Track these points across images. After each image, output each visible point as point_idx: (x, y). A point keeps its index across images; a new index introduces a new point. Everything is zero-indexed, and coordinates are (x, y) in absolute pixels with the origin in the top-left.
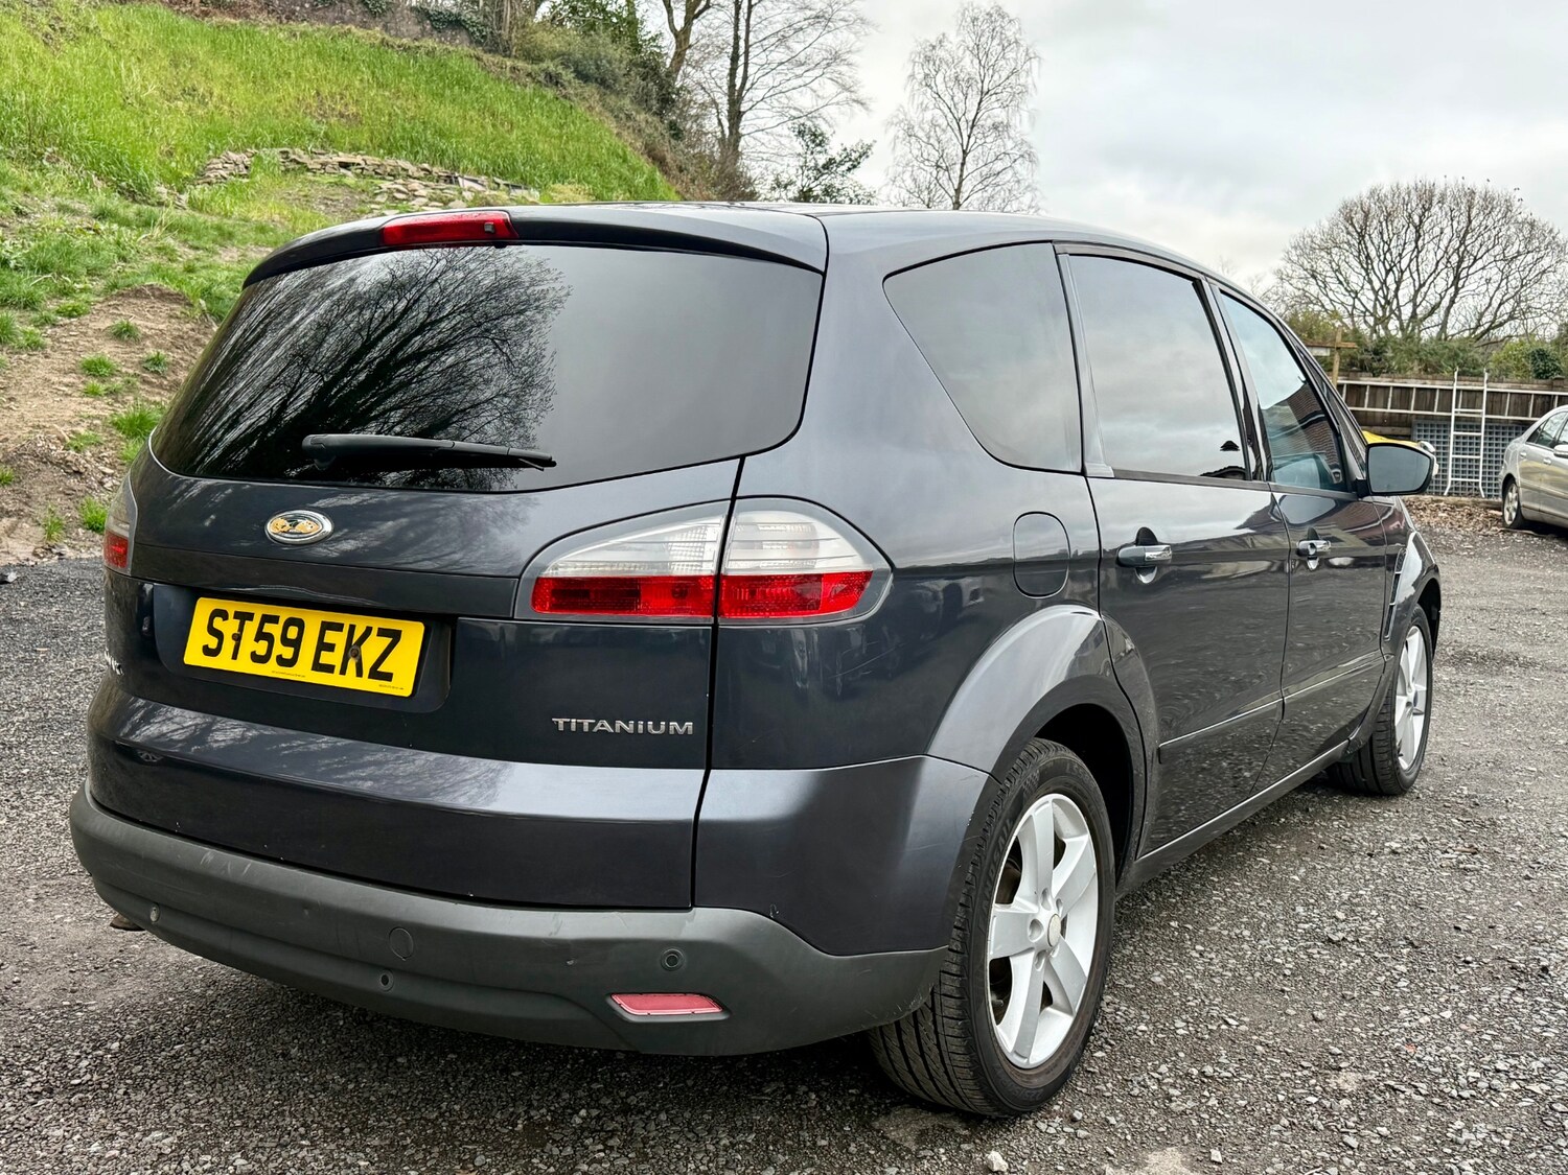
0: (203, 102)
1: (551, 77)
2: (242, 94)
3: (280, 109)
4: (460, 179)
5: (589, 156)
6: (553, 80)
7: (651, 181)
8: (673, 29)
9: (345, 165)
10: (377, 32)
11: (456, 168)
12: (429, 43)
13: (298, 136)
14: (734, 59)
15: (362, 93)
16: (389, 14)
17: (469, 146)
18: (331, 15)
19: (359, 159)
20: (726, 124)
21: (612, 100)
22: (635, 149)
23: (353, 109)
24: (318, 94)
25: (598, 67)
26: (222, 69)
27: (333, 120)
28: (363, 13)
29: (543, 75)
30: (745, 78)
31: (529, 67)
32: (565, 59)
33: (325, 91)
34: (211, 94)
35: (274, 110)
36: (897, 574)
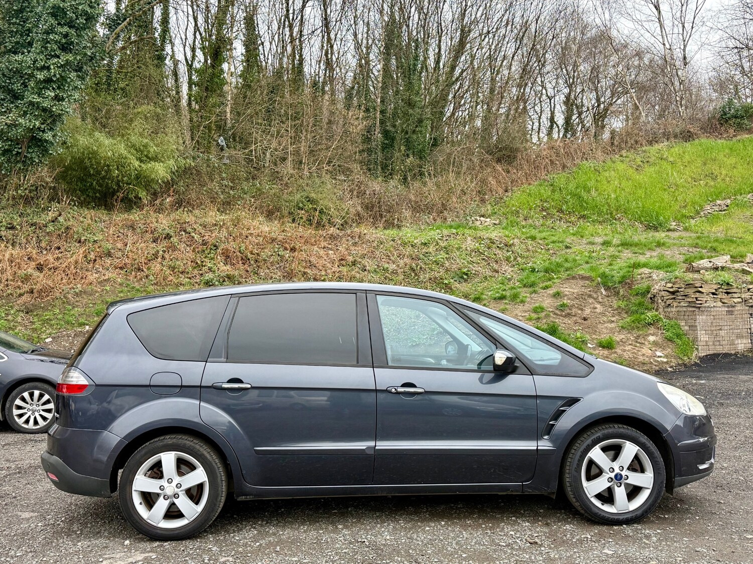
0: (715, 179)
2: (740, 171)
26: (731, 161)
34: (721, 174)
36: (97, 385)
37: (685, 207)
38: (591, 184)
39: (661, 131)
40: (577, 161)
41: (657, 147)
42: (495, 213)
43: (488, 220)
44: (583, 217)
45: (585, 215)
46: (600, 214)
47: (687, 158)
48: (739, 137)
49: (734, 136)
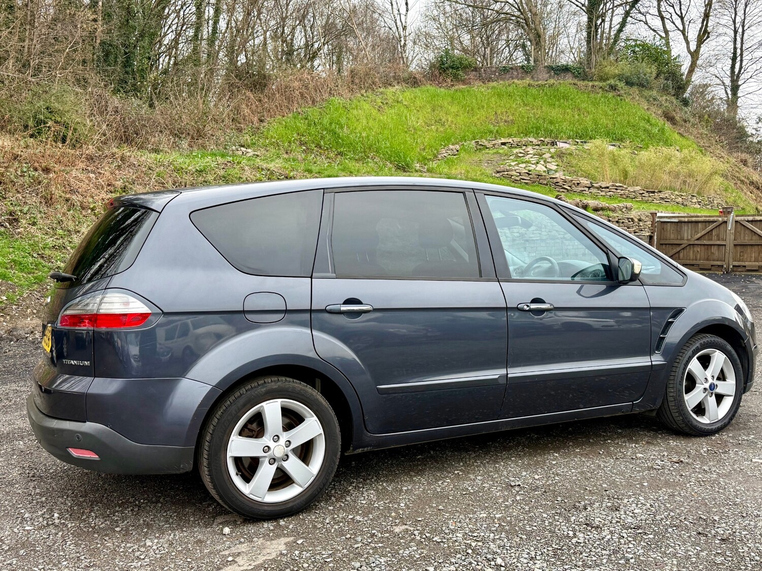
0: (443, 125)
1: (612, 87)
2: (462, 119)
3: (478, 123)
4: (558, 143)
5: (628, 122)
6: (613, 88)
7: (662, 131)
8: (689, 51)
9: (504, 144)
10: (528, 80)
11: (557, 138)
12: (552, 81)
13: (483, 134)
14: (734, 59)
15: (516, 110)
16: (534, 71)
17: (565, 126)
18: (507, 76)
19: (510, 140)
20: (729, 92)
21: (647, 93)
22: (657, 114)
23: (511, 117)
24: (496, 113)
25: (639, 78)
26: (454, 109)
27: (502, 124)
28: (522, 73)
29: (608, 87)
30: (741, 68)
31: (601, 84)
32: (620, 77)
33: (499, 112)
34: (448, 121)
35: (475, 123)
36: (165, 314)
37: (424, 149)
38: (343, 121)
39: (391, 75)
40: (326, 96)
41: (391, 90)
42: (255, 144)
43: (249, 150)
44: (340, 154)
45: (342, 152)
46: (355, 151)
47: (418, 103)
48: (456, 87)
49: (453, 85)
